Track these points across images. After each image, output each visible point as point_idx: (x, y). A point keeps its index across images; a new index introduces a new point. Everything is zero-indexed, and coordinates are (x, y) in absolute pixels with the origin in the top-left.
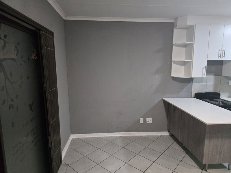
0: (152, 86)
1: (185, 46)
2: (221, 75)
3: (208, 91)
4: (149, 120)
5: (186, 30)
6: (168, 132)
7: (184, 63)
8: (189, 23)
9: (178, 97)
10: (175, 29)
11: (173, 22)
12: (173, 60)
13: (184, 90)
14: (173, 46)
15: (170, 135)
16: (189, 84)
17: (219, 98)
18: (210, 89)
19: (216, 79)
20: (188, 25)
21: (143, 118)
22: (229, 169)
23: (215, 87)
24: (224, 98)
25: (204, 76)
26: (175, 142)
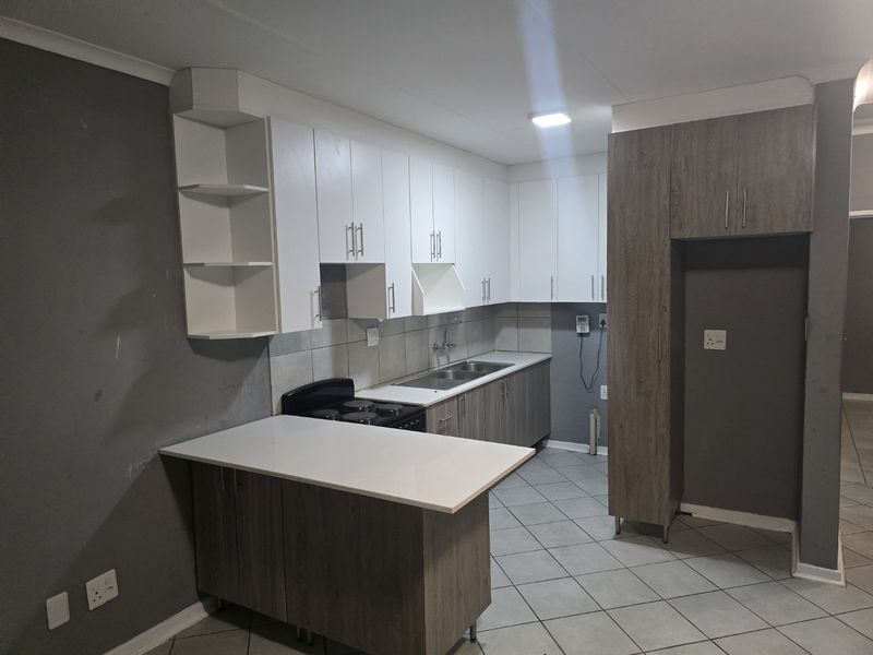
0: (99, 395)
1: (228, 200)
2: (346, 317)
3: (318, 378)
4: (102, 589)
5: (222, 132)
6: (199, 605)
7: (232, 276)
9: (225, 427)
10: (180, 125)
11: (167, 84)
12: (186, 260)
13: (245, 389)
14: (180, 195)
15: (211, 615)
16: (260, 362)
17: (352, 398)
18: (323, 372)
19: (335, 331)
20: (242, 110)
21: (65, 594)
22: (473, 640)
23: (336, 359)
24: (363, 391)
25: (319, 325)
26: (253, 635)
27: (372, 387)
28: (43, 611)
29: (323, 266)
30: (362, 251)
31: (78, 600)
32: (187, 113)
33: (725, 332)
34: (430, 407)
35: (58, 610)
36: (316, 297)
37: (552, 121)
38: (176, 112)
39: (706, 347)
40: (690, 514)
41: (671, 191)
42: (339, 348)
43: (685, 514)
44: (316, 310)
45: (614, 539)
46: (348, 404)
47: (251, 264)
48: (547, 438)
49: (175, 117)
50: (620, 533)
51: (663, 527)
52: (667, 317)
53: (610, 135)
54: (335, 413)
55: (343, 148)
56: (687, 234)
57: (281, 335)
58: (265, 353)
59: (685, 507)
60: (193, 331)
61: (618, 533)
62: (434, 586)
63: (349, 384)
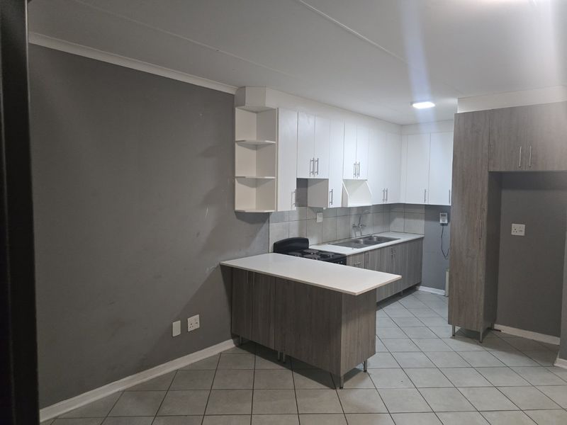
0: (198, 234)
1: (256, 147)
2: (307, 206)
3: (291, 237)
4: (194, 322)
5: (255, 114)
6: (232, 341)
7: (256, 183)
8: (270, 103)
10: (238, 111)
11: (234, 93)
12: (237, 175)
13: (257, 238)
14: (236, 144)
17: (308, 248)
18: (294, 234)
19: (300, 213)
20: (267, 106)
21: (179, 322)
22: (365, 371)
23: (301, 228)
24: (313, 245)
25: (295, 208)
26: (257, 356)
27: (318, 244)
28: (171, 327)
29: (297, 179)
30: (317, 172)
31: (184, 326)
32: (243, 107)
33: (524, 226)
34: (349, 256)
35: (177, 329)
36: (294, 195)
37: (424, 106)
38: (238, 106)
39: (513, 234)
40: (500, 331)
41: (489, 145)
42: (303, 221)
43: (497, 330)
44: (294, 201)
45: (451, 338)
46: (305, 251)
47: (266, 177)
48: (419, 284)
49: (236, 109)
50: (454, 336)
51: (479, 333)
52: (485, 214)
53: (456, 114)
54: (299, 254)
55: (311, 120)
56: (498, 170)
57: (277, 212)
58: (267, 222)
59: (497, 326)
60: (237, 208)
61: (453, 335)
62: (347, 334)
63: (306, 241)
